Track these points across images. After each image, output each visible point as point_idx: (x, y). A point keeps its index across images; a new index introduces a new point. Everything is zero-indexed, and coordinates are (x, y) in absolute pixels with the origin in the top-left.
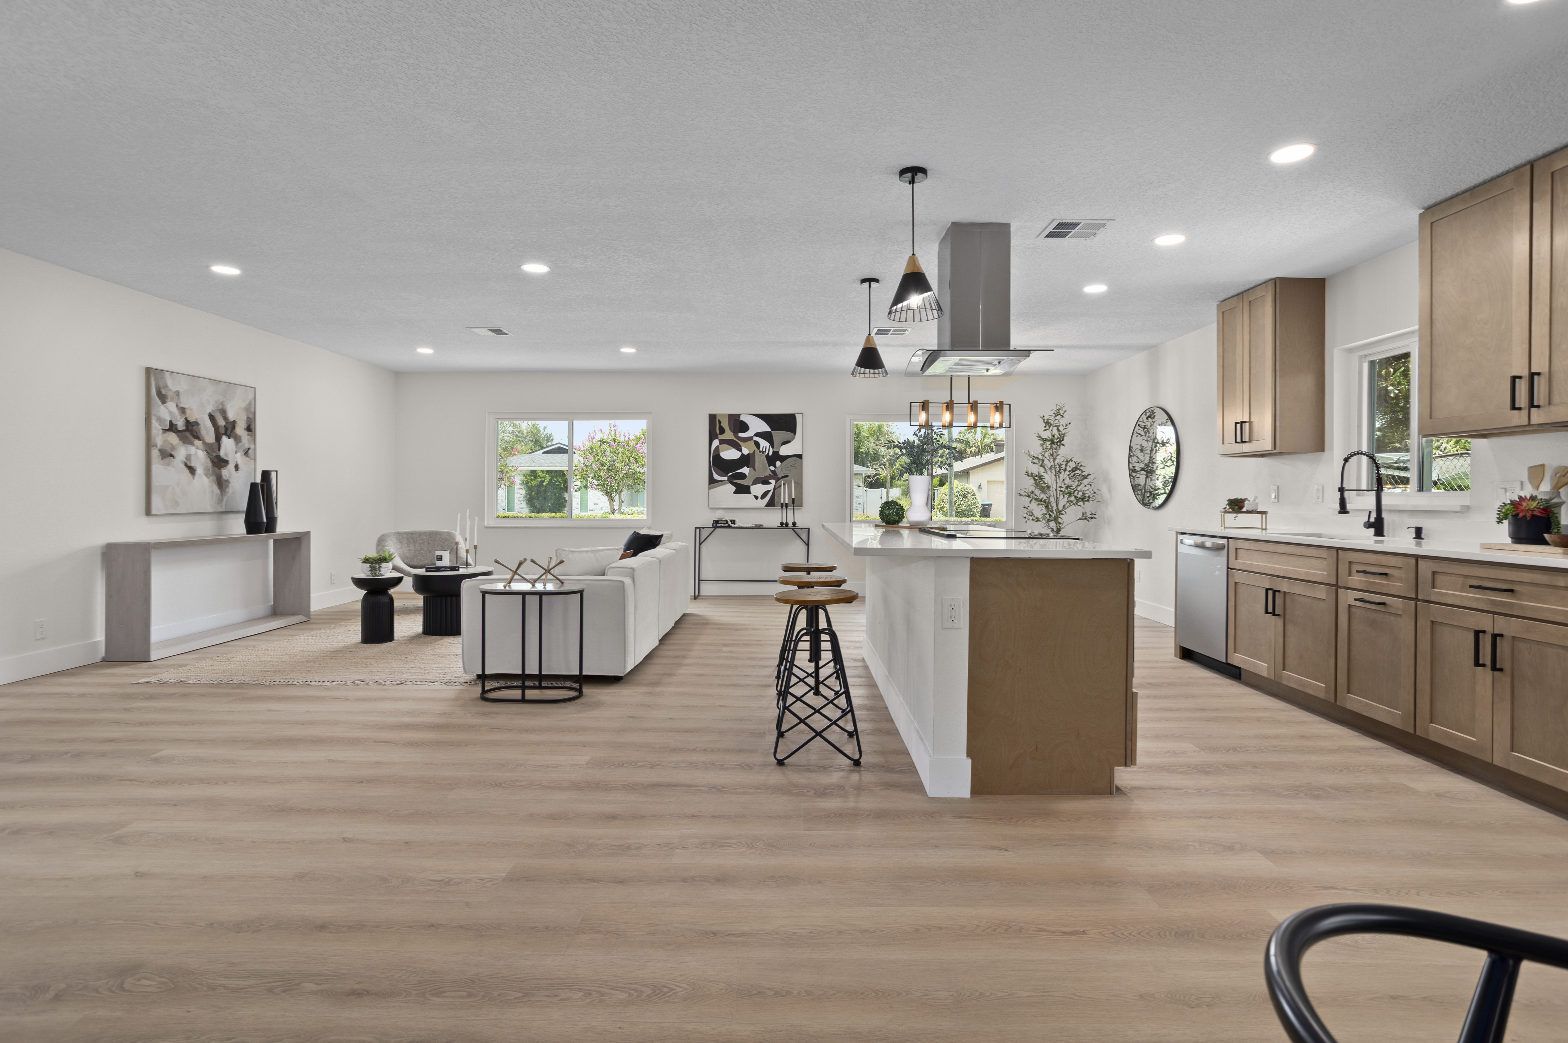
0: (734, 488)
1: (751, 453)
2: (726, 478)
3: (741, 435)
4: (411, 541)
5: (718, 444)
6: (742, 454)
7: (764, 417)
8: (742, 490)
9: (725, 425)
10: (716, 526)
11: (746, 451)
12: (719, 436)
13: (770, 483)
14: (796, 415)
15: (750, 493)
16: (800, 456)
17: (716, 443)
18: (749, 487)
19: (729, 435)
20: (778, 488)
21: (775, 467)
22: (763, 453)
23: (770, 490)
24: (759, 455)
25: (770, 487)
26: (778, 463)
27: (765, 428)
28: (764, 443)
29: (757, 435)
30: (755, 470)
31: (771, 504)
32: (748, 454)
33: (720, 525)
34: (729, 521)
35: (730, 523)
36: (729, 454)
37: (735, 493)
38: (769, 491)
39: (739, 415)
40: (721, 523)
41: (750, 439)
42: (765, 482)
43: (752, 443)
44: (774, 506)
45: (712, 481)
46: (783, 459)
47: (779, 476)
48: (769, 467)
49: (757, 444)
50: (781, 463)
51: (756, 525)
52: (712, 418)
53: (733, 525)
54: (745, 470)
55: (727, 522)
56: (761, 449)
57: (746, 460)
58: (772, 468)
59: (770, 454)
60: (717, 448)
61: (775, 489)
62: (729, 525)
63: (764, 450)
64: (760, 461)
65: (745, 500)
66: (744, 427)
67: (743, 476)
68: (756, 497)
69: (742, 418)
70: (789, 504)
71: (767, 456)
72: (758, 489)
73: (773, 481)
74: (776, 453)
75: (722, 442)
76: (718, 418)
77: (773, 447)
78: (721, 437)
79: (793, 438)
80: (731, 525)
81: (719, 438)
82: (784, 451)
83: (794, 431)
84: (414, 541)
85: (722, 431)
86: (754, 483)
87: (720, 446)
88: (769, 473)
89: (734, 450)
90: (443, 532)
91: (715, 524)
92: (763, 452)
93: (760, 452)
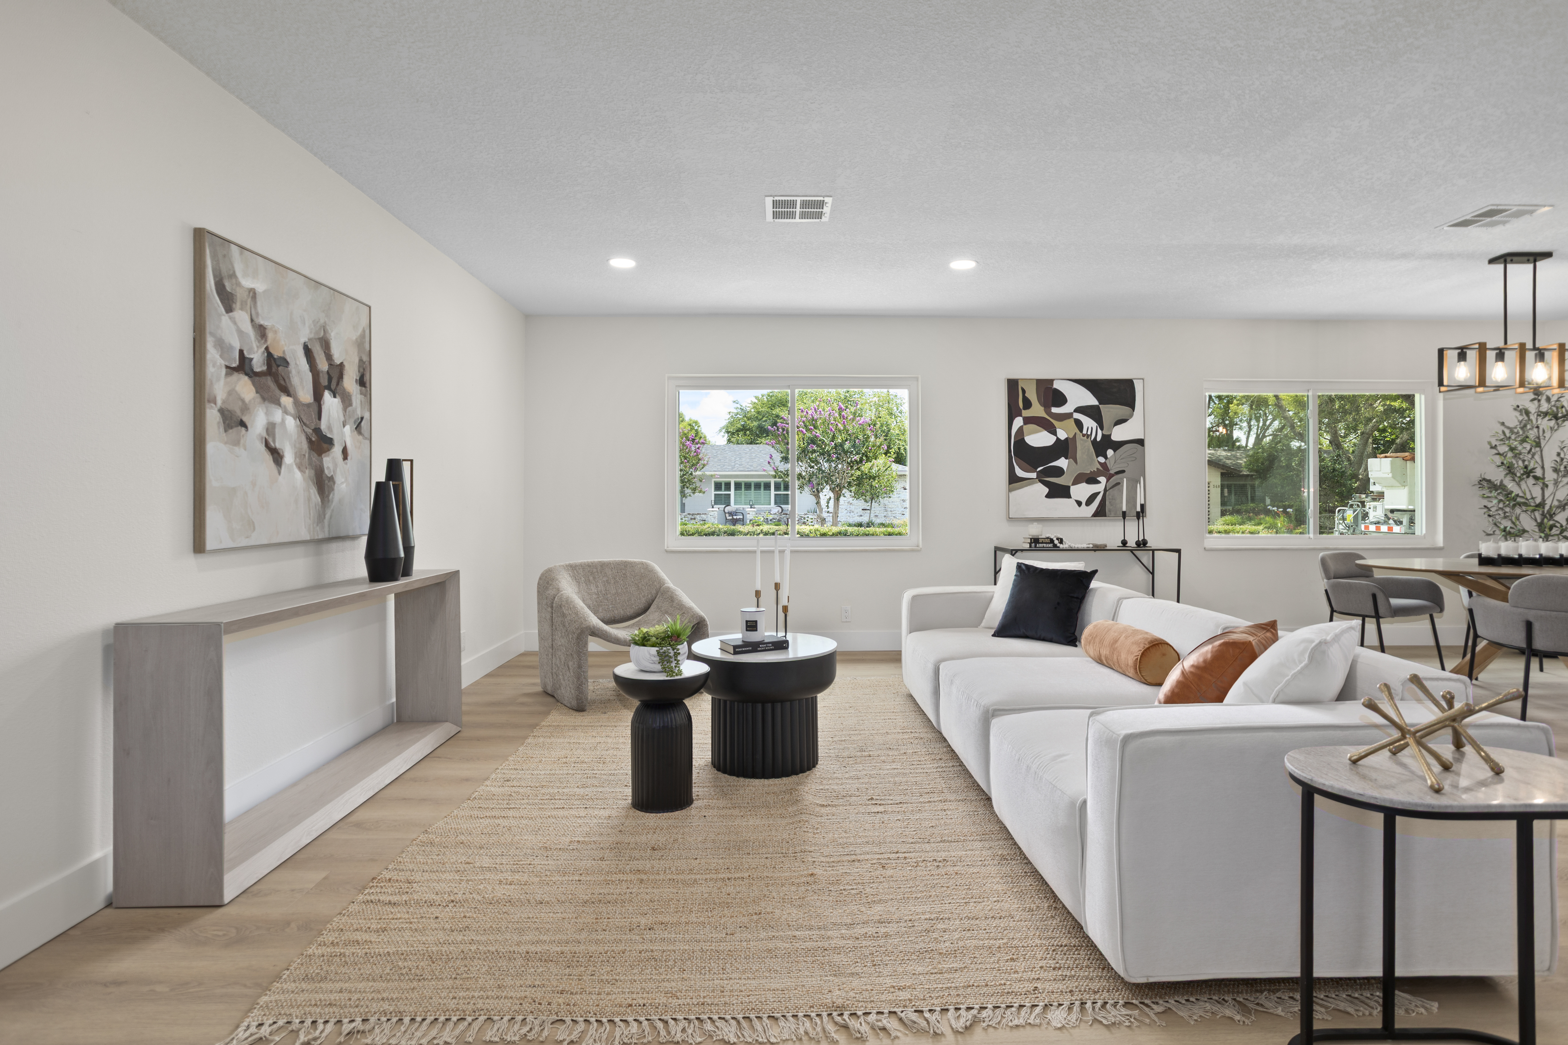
0: (1046, 490)
1: (1071, 436)
2: (1034, 475)
3: (1055, 410)
4: (591, 578)
5: (1022, 424)
6: (1058, 438)
7: (1090, 385)
8: (1059, 492)
9: (1032, 395)
10: (1036, 547)
11: (1062, 435)
12: (1023, 411)
13: (1099, 482)
14: (1135, 381)
15: (1069, 497)
16: (1141, 442)
17: (1018, 422)
18: (1068, 488)
19: (1037, 410)
20: (1110, 489)
21: (1106, 458)
22: (1087, 438)
23: (1099, 493)
24: (1082, 440)
25: (1099, 488)
26: (1110, 452)
27: (1090, 400)
28: (1088, 423)
29: (1079, 410)
30: (1076, 462)
31: (1100, 513)
32: (1067, 439)
33: (1041, 545)
34: (1055, 539)
35: (1056, 542)
36: (1039, 439)
37: (1048, 496)
38: (1097, 494)
39: (1051, 381)
40: (1042, 543)
41: (1068, 416)
42: (1092, 480)
43: (1071, 423)
44: (1105, 516)
45: (1014, 480)
46: (1117, 446)
47: (1112, 472)
48: (1097, 457)
49: (1079, 424)
50: (1115, 451)
51: (1095, 546)
52: (1013, 385)
53: (1061, 546)
54: (1062, 463)
55: (1052, 541)
56: (1085, 432)
57: (1062, 448)
58: (1102, 459)
59: (1099, 439)
60: (1020, 430)
61: (1105, 490)
62: (1055, 546)
63: (1089, 433)
64: (1084, 449)
65: (1062, 507)
66: (1060, 399)
67: (1059, 472)
68: (1079, 503)
69: (1057, 385)
70: (1127, 513)
71: (1094, 442)
72: (1081, 491)
73: (1103, 479)
74: (1107, 438)
75: (1027, 421)
76: (1021, 385)
77: (1102, 429)
78: (1026, 413)
79: (1131, 416)
80: (1058, 545)
81: (1023, 415)
82: (1119, 434)
83: (1132, 405)
84: (594, 578)
85: (1028, 404)
86: (1076, 482)
87: (1024, 427)
88: (1096, 467)
89: (1045, 433)
90: (635, 562)
91: (1033, 545)
92: (1088, 436)
93: (1084, 435)
